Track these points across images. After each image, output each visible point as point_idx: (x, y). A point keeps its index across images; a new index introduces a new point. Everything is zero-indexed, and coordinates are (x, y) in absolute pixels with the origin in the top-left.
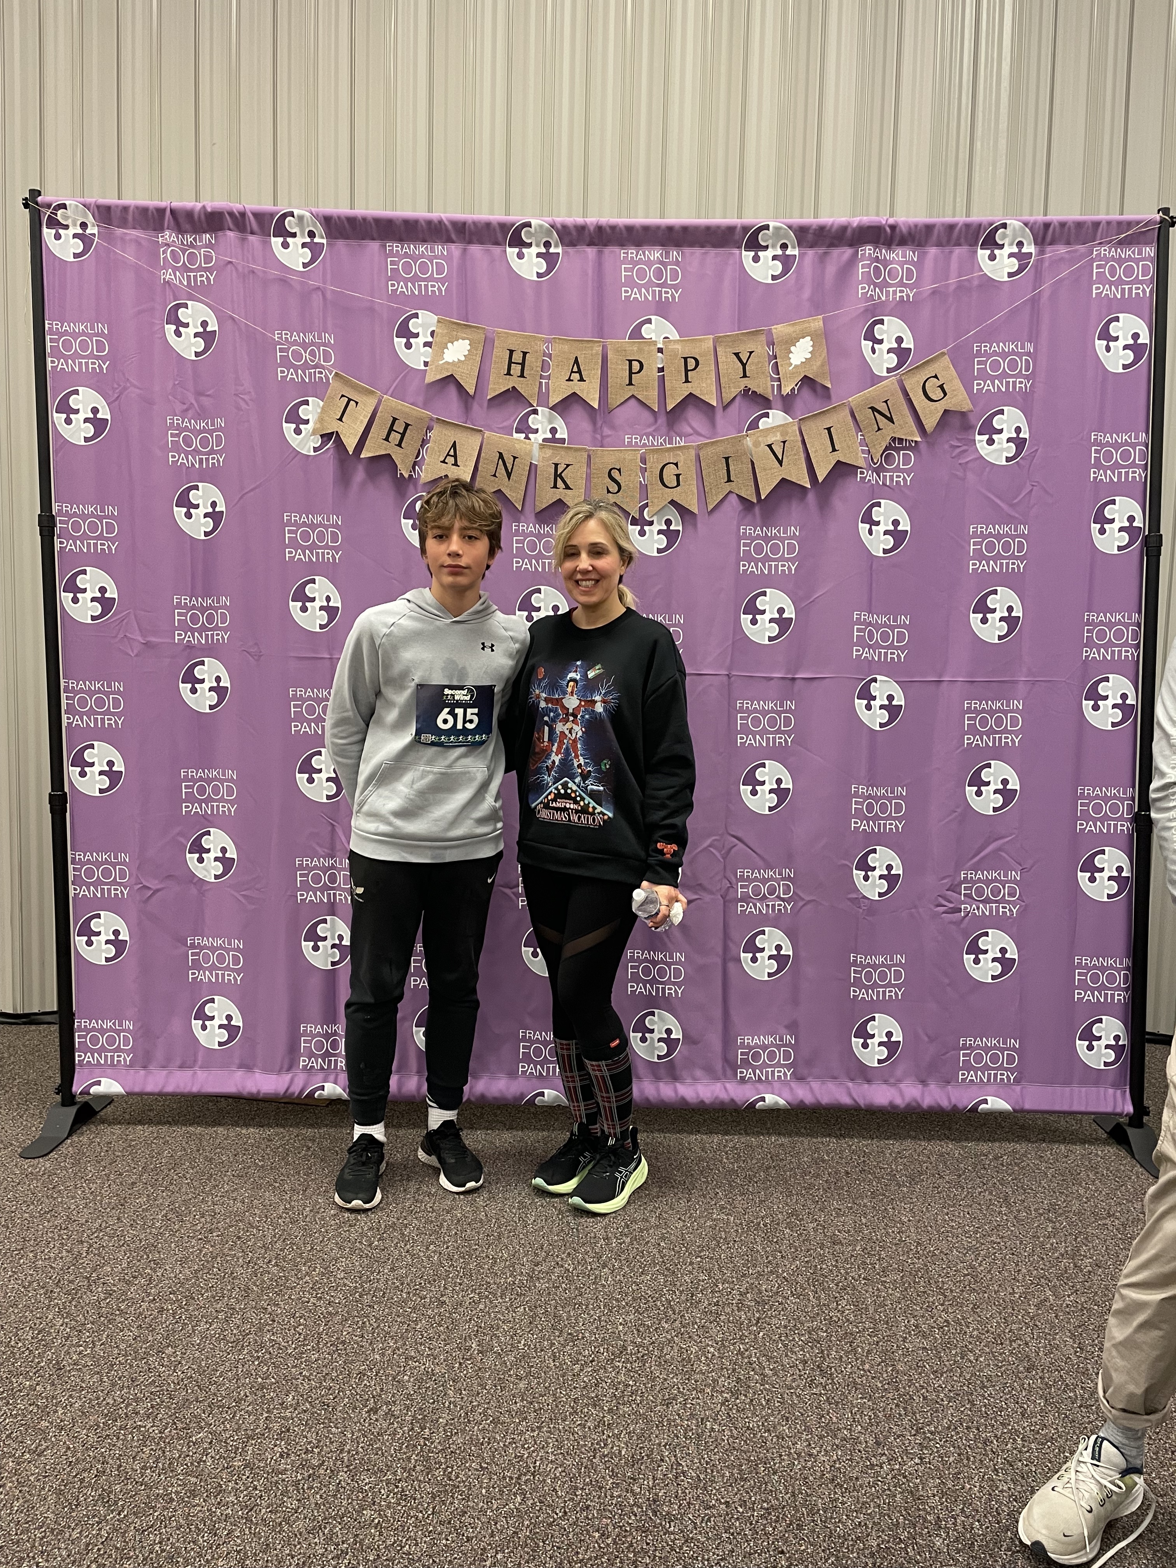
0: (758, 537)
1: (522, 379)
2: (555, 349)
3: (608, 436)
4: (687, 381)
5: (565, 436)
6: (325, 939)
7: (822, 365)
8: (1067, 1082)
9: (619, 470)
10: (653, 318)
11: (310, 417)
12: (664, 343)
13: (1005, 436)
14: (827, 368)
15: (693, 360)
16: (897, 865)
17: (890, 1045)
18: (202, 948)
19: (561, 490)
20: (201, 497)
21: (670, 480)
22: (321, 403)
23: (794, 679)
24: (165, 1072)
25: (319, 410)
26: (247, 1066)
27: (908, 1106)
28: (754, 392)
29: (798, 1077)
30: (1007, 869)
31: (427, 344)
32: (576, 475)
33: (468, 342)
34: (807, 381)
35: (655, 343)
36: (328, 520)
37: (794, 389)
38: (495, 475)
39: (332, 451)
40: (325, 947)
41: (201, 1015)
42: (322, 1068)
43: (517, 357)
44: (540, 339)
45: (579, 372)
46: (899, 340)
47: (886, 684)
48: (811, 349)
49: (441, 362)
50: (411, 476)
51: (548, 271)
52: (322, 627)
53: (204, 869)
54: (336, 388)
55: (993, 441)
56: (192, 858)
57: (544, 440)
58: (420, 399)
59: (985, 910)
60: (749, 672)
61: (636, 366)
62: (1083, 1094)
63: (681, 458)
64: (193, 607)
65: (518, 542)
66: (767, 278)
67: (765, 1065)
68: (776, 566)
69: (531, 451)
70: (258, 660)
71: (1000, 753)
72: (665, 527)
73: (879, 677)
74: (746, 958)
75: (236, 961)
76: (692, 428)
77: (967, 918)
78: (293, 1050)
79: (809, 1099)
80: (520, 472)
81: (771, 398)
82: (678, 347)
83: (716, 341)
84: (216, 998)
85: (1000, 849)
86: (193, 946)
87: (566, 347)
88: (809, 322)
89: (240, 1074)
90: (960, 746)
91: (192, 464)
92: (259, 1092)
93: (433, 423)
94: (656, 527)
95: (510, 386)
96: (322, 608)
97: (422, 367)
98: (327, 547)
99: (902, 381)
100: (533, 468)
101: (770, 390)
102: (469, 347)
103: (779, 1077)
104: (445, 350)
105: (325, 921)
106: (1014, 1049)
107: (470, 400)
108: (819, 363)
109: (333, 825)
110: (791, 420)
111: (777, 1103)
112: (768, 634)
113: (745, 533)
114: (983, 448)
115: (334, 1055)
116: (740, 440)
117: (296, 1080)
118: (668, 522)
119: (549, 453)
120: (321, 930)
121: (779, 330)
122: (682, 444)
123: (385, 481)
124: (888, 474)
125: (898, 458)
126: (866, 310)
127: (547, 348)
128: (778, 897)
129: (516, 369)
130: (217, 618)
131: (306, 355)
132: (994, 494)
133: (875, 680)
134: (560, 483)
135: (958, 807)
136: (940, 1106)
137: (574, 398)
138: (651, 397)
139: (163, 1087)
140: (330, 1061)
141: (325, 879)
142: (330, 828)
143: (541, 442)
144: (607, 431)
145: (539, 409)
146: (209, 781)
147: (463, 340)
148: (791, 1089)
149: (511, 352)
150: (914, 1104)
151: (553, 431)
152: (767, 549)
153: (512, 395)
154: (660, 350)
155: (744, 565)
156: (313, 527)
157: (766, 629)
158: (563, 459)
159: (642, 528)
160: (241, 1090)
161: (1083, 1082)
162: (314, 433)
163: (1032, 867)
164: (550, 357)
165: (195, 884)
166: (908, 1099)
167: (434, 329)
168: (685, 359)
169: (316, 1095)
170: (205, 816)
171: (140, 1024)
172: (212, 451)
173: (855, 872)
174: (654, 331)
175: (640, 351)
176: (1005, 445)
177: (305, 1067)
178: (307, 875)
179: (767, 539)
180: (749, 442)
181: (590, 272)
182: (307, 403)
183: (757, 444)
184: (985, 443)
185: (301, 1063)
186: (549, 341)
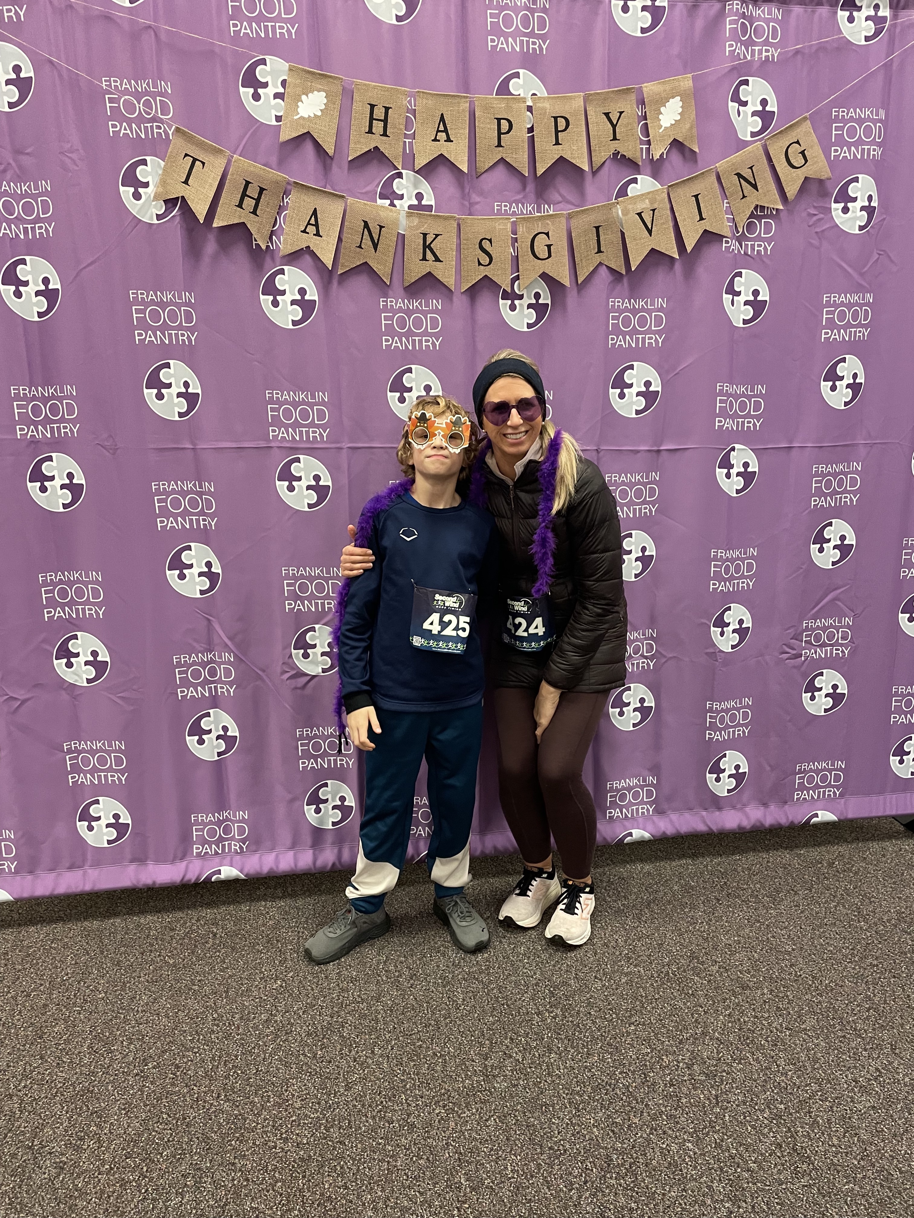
0: (626, 310)
1: (384, 138)
2: (421, 104)
3: (477, 203)
4: (557, 143)
5: (433, 203)
6: (210, 732)
7: (691, 128)
8: (881, 792)
9: (490, 241)
10: (521, 71)
11: (149, 179)
12: (533, 101)
13: (859, 204)
14: (695, 130)
15: (564, 121)
16: (747, 619)
17: (738, 777)
18: (79, 752)
19: (430, 262)
20: (29, 273)
21: (541, 251)
22: (162, 163)
23: (659, 451)
24: (52, 876)
25: (160, 172)
26: (140, 859)
27: (753, 827)
28: (623, 156)
29: (659, 811)
30: (841, 615)
31: (277, 96)
32: (446, 246)
33: (325, 94)
34: (676, 144)
35: (524, 100)
36: (180, 298)
37: (663, 153)
38: (360, 247)
39: (178, 219)
40: (210, 739)
41: (86, 816)
42: (217, 853)
43: (379, 113)
44: (404, 93)
45: (446, 131)
46: (764, 102)
47: (743, 453)
48: (680, 110)
49: (295, 118)
50: (268, 247)
51: (410, 12)
52: (181, 415)
53: (74, 673)
54: (178, 145)
55: (848, 209)
56: (60, 664)
57: (410, 207)
58: (274, 160)
59: (821, 653)
60: (619, 447)
61: (505, 125)
62: (894, 800)
63: (550, 227)
64: (34, 398)
65: (386, 318)
66: (636, 30)
67: (631, 804)
68: (644, 339)
69: (398, 220)
70: (114, 454)
71: (839, 512)
72: (534, 301)
73: (737, 446)
74: (614, 713)
75: (119, 761)
76: (561, 195)
77: (807, 662)
78: (186, 840)
79: (670, 831)
80: (388, 242)
81: (640, 164)
82: (547, 105)
83: (586, 100)
84: (100, 799)
85: (836, 599)
86: (70, 751)
87: (430, 102)
88: (678, 80)
89: (133, 867)
90: (806, 509)
91: (17, 235)
92: (154, 883)
93: (289, 187)
94: (526, 301)
95: (372, 147)
96: (179, 395)
97: (274, 123)
98: (180, 327)
99: (766, 145)
100: (402, 238)
101: (638, 154)
102: (325, 101)
103: (643, 813)
104: (300, 104)
105: (208, 715)
106: (841, 769)
107: (328, 161)
108: (688, 126)
109: (209, 620)
110: (660, 187)
111: (643, 837)
112: (635, 407)
113: (613, 306)
114: (837, 216)
115: (227, 839)
116: (610, 207)
117: (191, 866)
118: (537, 296)
119: (416, 221)
120: (204, 724)
121: (649, 88)
122: (551, 212)
123: (240, 253)
124: (749, 243)
125: (760, 227)
126: (733, 69)
127: (410, 102)
128: (642, 656)
129: (378, 127)
130: (63, 409)
131: (140, 107)
132: (846, 263)
133: (733, 449)
134: (429, 255)
135: (803, 564)
136: (780, 824)
137: (441, 160)
138: (521, 161)
139: (54, 889)
140: (224, 846)
141: (204, 673)
142: (205, 623)
143: (406, 209)
144: (475, 198)
145: (404, 172)
146: (71, 584)
147: (319, 91)
148: (654, 822)
149: (372, 106)
150: (758, 824)
151: (419, 196)
152: (634, 321)
153: (374, 156)
154: (530, 109)
155: (613, 339)
156: (163, 305)
157: (632, 403)
158: (431, 228)
159: (513, 303)
160: (135, 882)
161: (894, 791)
162: (156, 198)
163: (862, 612)
164: (414, 112)
165: (64, 689)
166: (753, 821)
167: (286, 78)
168: (556, 118)
169: (213, 879)
170: (70, 620)
171: (20, 833)
172: (38, 220)
173: (712, 629)
174: (522, 86)
175: (509, 108)
176: (859, 214)
177: (199, 854)
178: (186, 672)
179: (634, 312)
180: (619, 211)
181: (452, 16)
182: (144, 162)
183: (625, 212)
184: (840, 210)
185: (195, 851)
186: (411, 95)
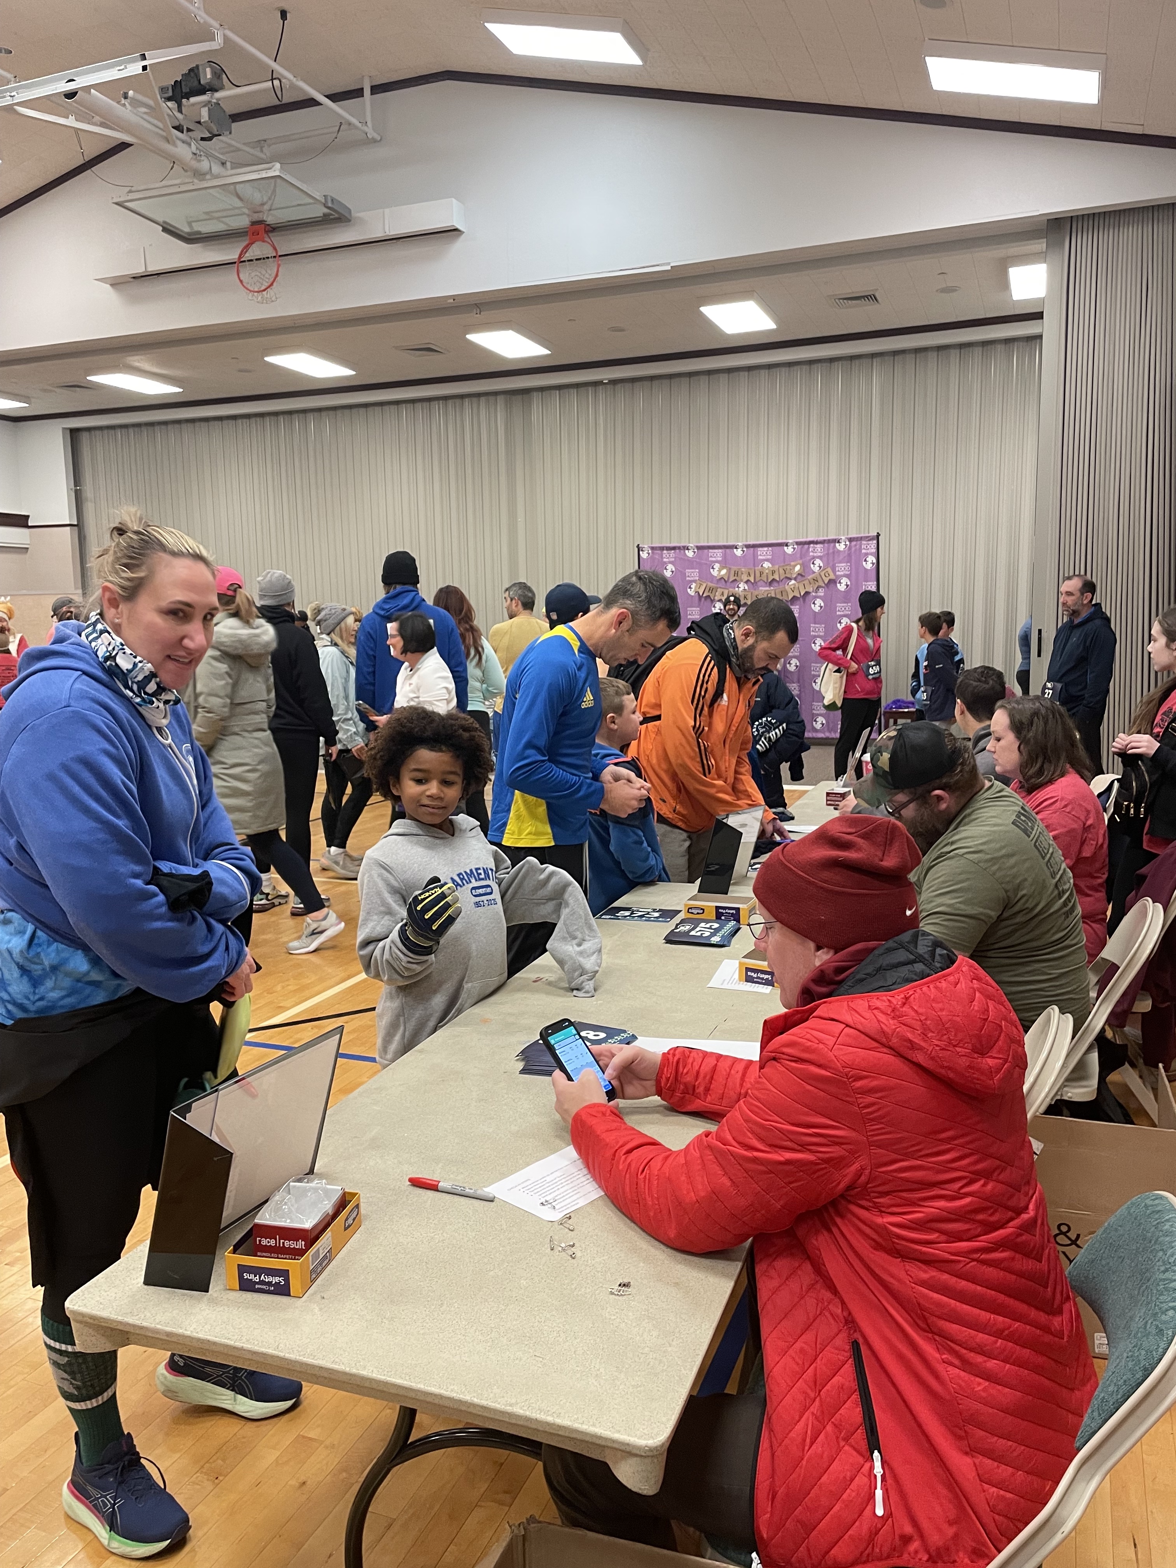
4: (773, 575)
10: (765, 562)
13: (844, 584)
14: (803, 571)
15: (774, 571)
28: (787, 577)
31: (717, 570)
32: (749, 597)
34: (799, 574)
35: (766, 568)
43: (736, 572)
46: (819, 564)
48: (800, 567)
51: (743, 554)
58: (716, 582)
61: (762, 573)
66: (790, 553)
82: (771, 568)
83: (779, 567)
88: (799, 561)
97: (716, 576)
99: (820, 573)
101: (791, 576)
104: (721, 572)
107: (727, 582)
114: (838, 587)
129: (736, 575)
147: (725, 569)
153: (735, 580)
164: (743, 572)
167: (719, 567)
174: (765, 565)
175: (763, 569)
181: (752, 553)
186: (743, 569)
